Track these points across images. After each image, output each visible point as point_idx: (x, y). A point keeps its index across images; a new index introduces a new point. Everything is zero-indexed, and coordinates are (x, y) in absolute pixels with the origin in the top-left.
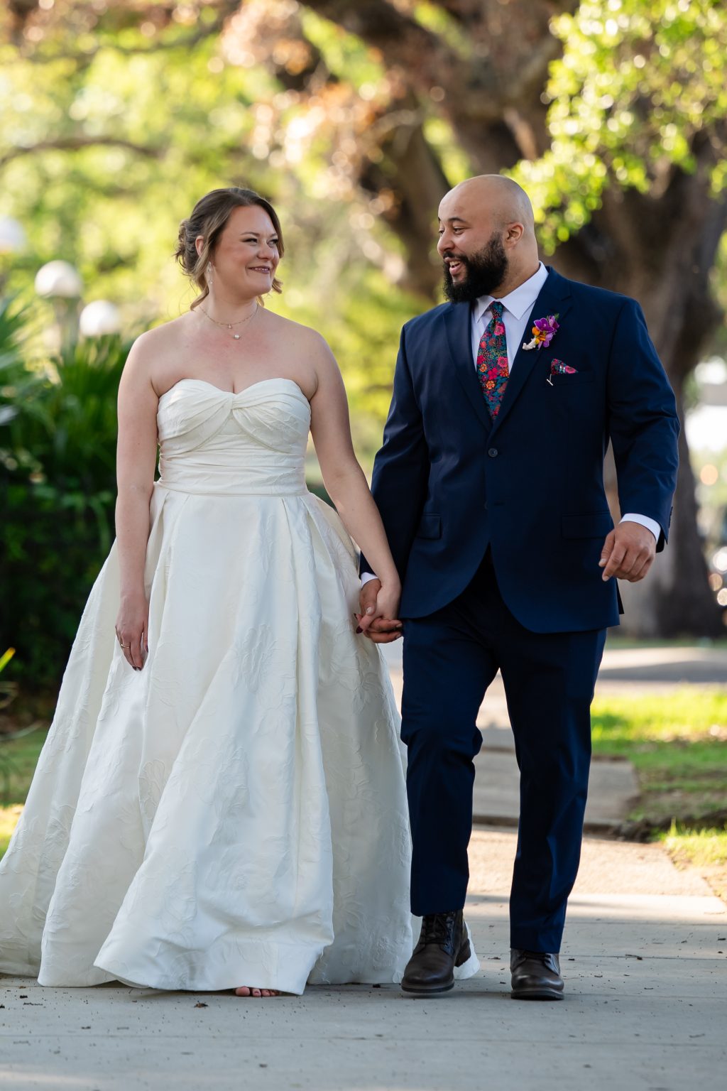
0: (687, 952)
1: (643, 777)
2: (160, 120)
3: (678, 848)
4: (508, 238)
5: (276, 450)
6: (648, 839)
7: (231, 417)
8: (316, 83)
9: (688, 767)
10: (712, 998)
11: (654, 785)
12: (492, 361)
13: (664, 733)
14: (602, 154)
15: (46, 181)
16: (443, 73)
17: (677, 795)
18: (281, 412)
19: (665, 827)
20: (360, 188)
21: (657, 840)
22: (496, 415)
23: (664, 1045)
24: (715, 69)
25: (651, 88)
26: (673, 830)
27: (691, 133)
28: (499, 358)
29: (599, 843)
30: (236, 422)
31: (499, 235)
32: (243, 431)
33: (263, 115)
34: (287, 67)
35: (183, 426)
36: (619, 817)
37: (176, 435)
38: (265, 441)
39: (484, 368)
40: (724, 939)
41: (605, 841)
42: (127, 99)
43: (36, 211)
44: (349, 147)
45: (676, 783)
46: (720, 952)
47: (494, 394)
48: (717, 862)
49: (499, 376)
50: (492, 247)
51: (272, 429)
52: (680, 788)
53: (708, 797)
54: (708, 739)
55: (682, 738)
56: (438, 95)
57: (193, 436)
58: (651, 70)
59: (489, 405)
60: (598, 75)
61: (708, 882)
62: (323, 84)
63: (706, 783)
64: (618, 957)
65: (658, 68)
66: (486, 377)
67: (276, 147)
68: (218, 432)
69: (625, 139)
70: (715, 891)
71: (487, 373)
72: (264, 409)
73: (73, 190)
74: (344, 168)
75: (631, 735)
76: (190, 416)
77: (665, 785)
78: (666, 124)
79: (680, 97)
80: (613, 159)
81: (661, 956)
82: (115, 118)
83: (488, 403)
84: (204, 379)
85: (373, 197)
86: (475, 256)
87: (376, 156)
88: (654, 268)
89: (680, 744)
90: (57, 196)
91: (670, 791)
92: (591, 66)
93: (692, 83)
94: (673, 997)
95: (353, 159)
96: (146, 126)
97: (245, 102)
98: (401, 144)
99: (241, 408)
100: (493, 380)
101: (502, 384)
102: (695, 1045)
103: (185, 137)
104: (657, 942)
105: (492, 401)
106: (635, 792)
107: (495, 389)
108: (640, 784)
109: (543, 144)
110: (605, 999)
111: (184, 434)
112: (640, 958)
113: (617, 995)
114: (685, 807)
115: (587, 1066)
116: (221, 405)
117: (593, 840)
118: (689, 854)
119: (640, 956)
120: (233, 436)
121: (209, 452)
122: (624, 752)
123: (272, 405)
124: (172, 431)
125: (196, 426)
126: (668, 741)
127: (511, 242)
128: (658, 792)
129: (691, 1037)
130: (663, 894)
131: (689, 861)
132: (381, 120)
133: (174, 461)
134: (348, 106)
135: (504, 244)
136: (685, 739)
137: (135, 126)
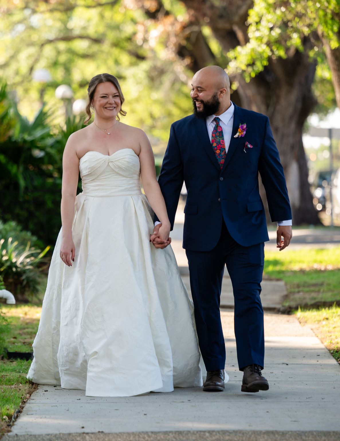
0: (306, 361)
1: (288, 287)
2: (101, 29)
3: (301, 317)
4: (220, 94)
5: (127, 177)
6: (290, 313)
7: (108, 165)
8: (160, 15)
9: (305, 282)
10: (315, 381)
11: (293, 290)
12: (218, 142)
13: (296, 267)
14: (268, 44)
15: (59, 53)
16: (208, 12)
17: (301, 294)
18: (128, 162)
19: (296, 309)
20: (178, 56)
21: (294, 314)
22: (221, 164)
23: (296, 402)
24: (312, 12)
25: (287, 19)
26: (299, 310)
27: (303, 36)
28: (221, 141)
29: (272, 316)
30: (111, 167)
31: (217, 93)
32: (114, 171)
33: (140, 28)
34: (149, 9)
35: (89, 170)
36: (279, 304)
37: (87, 174)
38: (123, 174)
39: (215, 145)
40: (319, 355)
41: (274, 315)
42: (89, 20)
43: (55, 64)
44: (173, 40)
45: (301, 289)
46: (318, 361)
47: (220, 155)
48: (316, 322)
49: (221, 148)
50: (214, 98)
51: (125, 169)
52: (303, 291)
53: (313, 295)
54: (313, 270)
55: (303, 269)
56: (207, 20)
57: (93, 174)
58: (287, 13)
59: (218, 160)
60: (267, 15)
61: (313, 331)
62: (163, 16)
63: (312, 288)
64: (279, 364)
65: (290, 12)
66: (216, 148)
67: (145, 40)
68: (104, 172)
69: (277, 38)
70: (316, 335)
71: (216, 147)
72: (121, 161)
73: (69, 56)
74: (172, 48)
75: (283, 268)
76: (92, 166)
77: (296, 290)
78: (293, 33)
79: (299, 22)
80: (272, 46)
81: (295, 363)
82: (84, 28)
83: (217, 159)
84: (97, 151)
85: (183, 59)
86: (207, 102)
87: (184, 43)
88: (290, 84)
89: (302, 272)
90: (63, 58)
91: (299, 292)
92: (264, 11)
93: (303, 17)
94: (300, 381)
95: (175, 45)
96: (96, 32)
97: (134, 22)
98: (193, 38)
99: (112, 162)
100: (219, 149)
101: (223, 151)
102: (308, 402)
103: (111, 36)
104: (294, 357)
105: (219, 158)
106: (285, 293)
107: (220, 154)
108: (287, 289)
109: (247, 40)
110: (274, 383)
111: (90, 173)
112: (287, 364)
113: (279, 381)
114: (304, 298)
115: (268, 412)
116: (104, 161)
117: (269, 314)
118: (306, 319)
119: (287, 363)
120: (110, 173)
121: (101, 180)
122: (281, 276)
123: (124, 160)
124: (86, 172)
125: (95, 169)
126: (298, 270)
127: (221, 96)
128: (294, 293)
129: (307, 398)
130: (296, 336)
131: (306, 322)
132: (185, 29)
133: (87, 184)
134: (173, 24)
135: (218, 96)
136: (304, 270)
137: (91, 31)
